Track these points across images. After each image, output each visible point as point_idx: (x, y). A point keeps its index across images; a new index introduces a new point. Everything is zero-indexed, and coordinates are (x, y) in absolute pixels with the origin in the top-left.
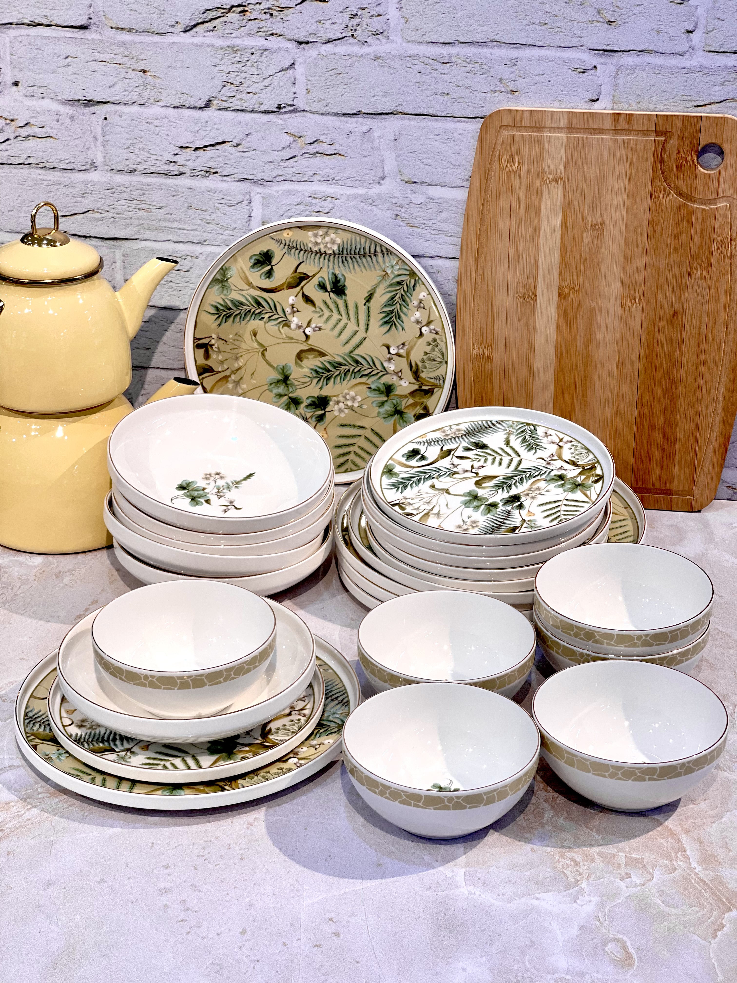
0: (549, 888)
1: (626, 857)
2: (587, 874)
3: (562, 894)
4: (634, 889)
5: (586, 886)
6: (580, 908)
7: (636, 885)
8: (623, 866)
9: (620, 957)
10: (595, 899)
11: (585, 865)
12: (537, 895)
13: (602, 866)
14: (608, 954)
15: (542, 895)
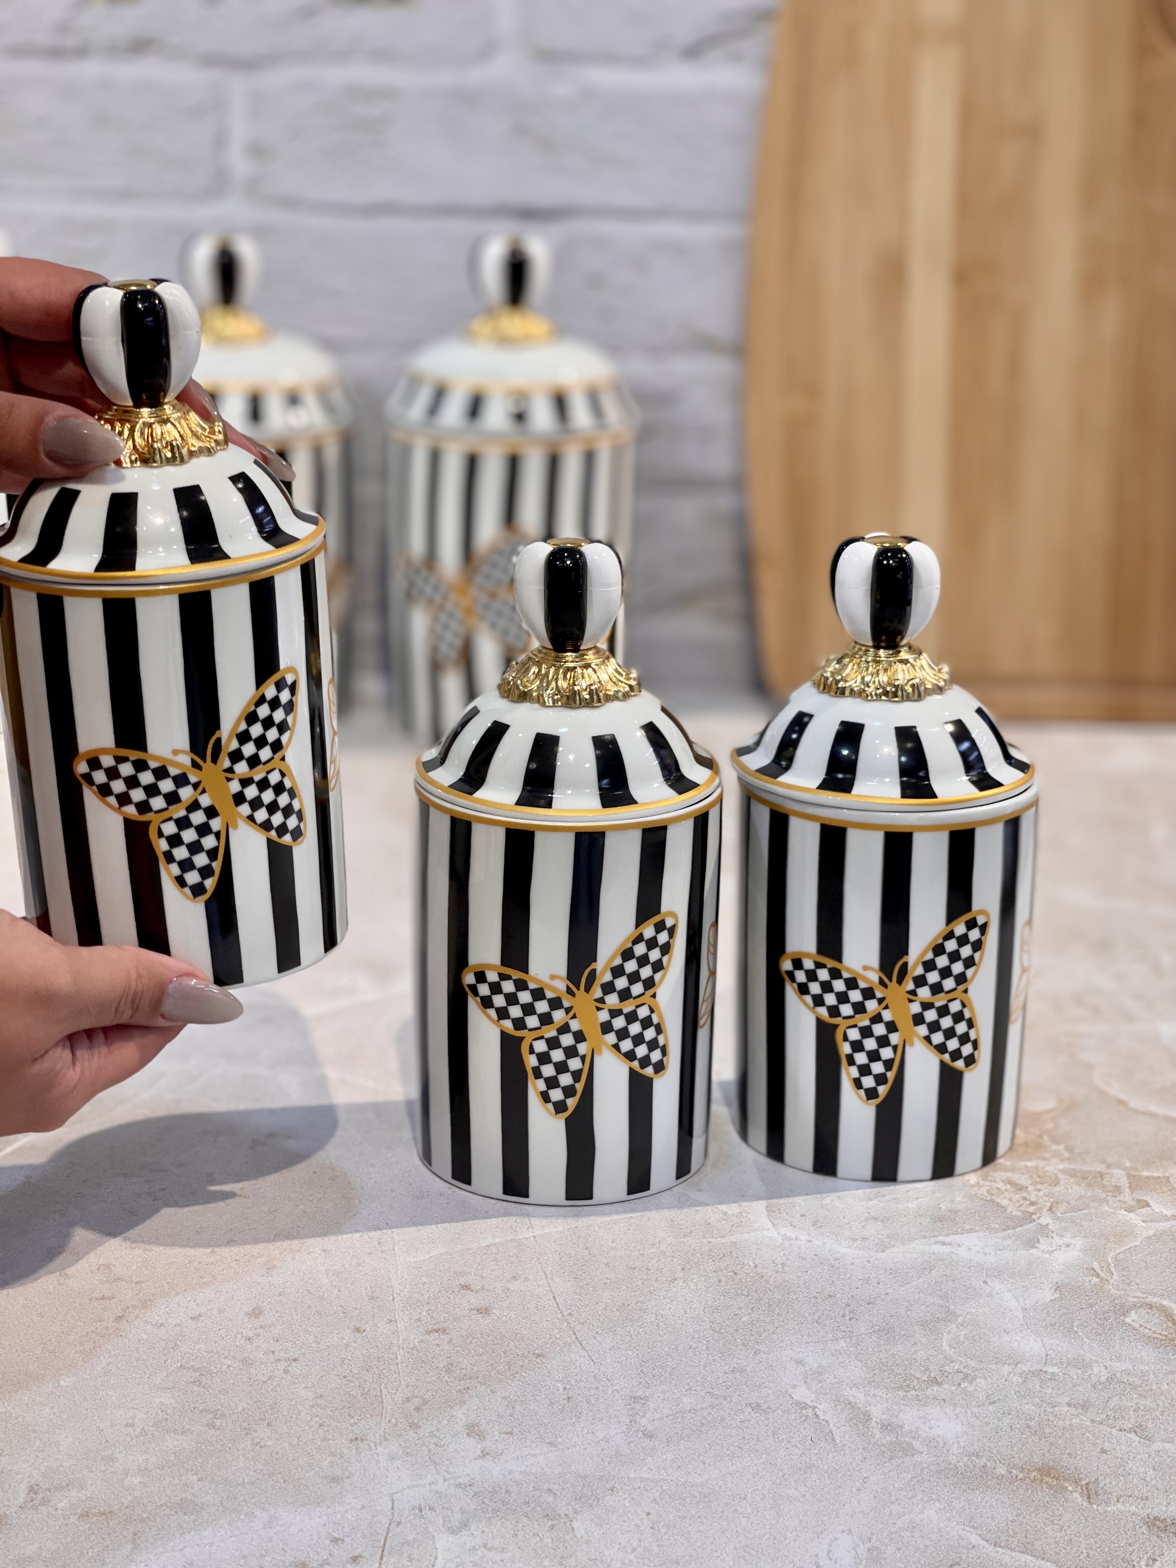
0: (967, 1228)
1: (1129, 1176)
2: (1049, 1204)
3: (1002, 1234)
4: (1161, 1224)
5: (1050, 1222)
6: (1047, 1256)
7: (1165, 1218)
8: (1127, 1190)
9: (1165, 1333)
10: (1079, 1243)
11: (1039, 1190)
12: (941, 1238)
13: (1080, 1190)
14: (1137, 1330)
15: (951, 1238)
